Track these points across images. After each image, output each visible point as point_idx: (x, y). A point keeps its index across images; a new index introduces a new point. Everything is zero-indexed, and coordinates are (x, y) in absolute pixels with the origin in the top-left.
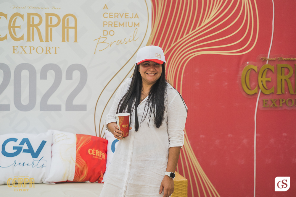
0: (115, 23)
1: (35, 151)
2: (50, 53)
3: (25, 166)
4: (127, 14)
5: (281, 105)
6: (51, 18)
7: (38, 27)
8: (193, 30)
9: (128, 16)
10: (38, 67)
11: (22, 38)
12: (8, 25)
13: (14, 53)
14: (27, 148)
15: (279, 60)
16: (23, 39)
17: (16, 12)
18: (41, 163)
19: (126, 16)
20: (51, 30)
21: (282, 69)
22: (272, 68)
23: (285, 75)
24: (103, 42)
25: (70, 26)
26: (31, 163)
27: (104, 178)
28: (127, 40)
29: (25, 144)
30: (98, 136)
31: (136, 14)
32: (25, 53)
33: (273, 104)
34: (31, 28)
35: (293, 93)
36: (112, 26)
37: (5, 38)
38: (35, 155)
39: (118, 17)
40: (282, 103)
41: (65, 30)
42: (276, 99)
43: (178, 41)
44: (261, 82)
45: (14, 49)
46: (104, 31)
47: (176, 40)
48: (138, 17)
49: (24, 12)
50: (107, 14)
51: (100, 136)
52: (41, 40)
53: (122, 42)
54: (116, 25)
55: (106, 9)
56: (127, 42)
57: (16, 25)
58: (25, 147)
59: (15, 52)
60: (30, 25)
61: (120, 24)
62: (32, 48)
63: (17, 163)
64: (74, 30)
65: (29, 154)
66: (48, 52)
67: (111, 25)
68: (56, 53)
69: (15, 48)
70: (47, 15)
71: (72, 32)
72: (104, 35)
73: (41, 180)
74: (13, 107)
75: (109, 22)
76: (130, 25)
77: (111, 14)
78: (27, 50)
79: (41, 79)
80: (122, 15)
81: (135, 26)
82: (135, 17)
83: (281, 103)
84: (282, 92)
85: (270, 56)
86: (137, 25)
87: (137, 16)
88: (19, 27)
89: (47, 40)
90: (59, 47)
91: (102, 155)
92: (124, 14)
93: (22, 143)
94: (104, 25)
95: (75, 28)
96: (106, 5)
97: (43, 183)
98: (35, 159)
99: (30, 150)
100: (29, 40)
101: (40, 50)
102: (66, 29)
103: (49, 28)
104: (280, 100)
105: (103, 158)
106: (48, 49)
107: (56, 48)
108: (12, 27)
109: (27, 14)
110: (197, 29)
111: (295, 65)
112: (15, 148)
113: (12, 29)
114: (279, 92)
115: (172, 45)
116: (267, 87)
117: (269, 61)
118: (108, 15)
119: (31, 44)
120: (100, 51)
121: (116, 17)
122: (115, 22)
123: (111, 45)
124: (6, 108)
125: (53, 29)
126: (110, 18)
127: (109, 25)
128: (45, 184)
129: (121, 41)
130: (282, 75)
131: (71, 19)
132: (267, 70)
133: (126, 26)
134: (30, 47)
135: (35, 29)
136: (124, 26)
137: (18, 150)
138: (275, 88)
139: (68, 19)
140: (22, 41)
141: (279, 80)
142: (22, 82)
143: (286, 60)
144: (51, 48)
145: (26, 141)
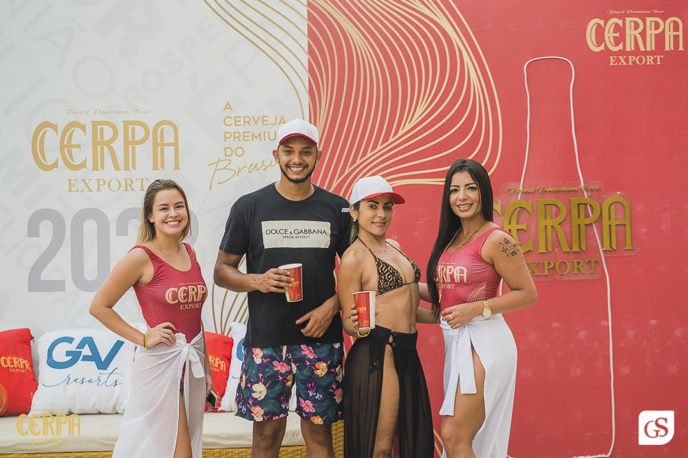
0: (246, 134)
2: (133, 190)
3: (86, 384)
4: (265, 119)
5: (546, 273)
6: (133, 129)
7: (111, 145)
8: (382, 144)
9: (267, 121)
10: (112, 214)
11: (83, 165)
12: (58, 144)
13: (70, 190)
14: (90, 354)
15: (540, 191)
16: (85, 167)
17: (72, 120)
18: (113, 378)
19: (263, 121)
20: (133, 149)
21: (545, 208)
22: (528, 206)
23: (552, 219)
24: (224, 169)
25: (166, 141)
27: (221, 404)
28: (266, 164)
29: (87, 346)
30: (219, 332)
31: (282, 118)
32: (90, 190)
34: (99, 147)
35: (569, 251)
36: (240, 140)
37: (55, 165)
38: (103, 365)
39: (250, 123)
40: (548, 269)
41: (157, 149)
42: (537, 262)
43: (358, 162)
45: (70, 185)
46: (226, 148)
47: (354, 162)
49: (87, 120)
50: (231, 118)
51: (223, 333)
52: (117, 168)
53: (258, 167)
54: (246, 138)
55: (229, 110)
56: (267, 167)
57: (73, 142)
58: (86, 351)
59: (72, 189)
60: (97, 142)
61: (253, 135)
62: (101, 182)
63: (72, 379)
64: (172, 148)
65: (93, 364)
66: (128, 187)
67: (238, 138)
68: (142, 190)
69: (72, 182)
70: (126, 124)
71: (169, 152)
72: (226, 156)
73: (114, 408)
74: (70, 284)
75: (234, 133)
76: (272, 137)
77: (237, 119)
78: (93, 185)
79: (117, 236)
80: (256, 119)
83: (546, 268)
84: (547, 249)
85: (523, 185)
88: (78, 146)
89: (127, 168)
90: (147, 179)
91: (219, 365)
92: (261, 119)
93: (81, 346)
94: (226, 138)
95: (176, 144)
96: (228, 104)
97: (117, 413)
98: (102, 371)
99: (95, 357)
100: (95, 168)
101: (114, 185)
102: (159, 148)
103: (130, 147)
104: (543, 264)
105: (222, 368)
106: (129, 182)
107: (142, 180)
108: (66, 146)
109: (91, 123)
110: (391, 140)
111: (570, 200)
112: (68, 353)
113: (66, 149)
114: (542, 249)
115: (347, 171)
117: (523, 193)
118: (232, 121)
119: (99, 174)
120: (219, 183)
121: (246, 124)
122: (244, 133)
123: (238, 173)
124: (59, 286)
125: (136, 146)
126: (236, 125)
127: (235, 137)
128: (120, 414)
129: (256, 166)
130: (546, 219)
131: (168, 130)
132: (518, 210)
133: (264, 140)
134: (98, 180)
135: (106, 149)
136: (260, 140)
137: (74, 357)
138: (534, 242)
139: (162, 129)
140: (84, 169)
141: (541, 227)
142: (85, 241)
143: (553, 192)
144: (134, 181)
145: (88, 341)
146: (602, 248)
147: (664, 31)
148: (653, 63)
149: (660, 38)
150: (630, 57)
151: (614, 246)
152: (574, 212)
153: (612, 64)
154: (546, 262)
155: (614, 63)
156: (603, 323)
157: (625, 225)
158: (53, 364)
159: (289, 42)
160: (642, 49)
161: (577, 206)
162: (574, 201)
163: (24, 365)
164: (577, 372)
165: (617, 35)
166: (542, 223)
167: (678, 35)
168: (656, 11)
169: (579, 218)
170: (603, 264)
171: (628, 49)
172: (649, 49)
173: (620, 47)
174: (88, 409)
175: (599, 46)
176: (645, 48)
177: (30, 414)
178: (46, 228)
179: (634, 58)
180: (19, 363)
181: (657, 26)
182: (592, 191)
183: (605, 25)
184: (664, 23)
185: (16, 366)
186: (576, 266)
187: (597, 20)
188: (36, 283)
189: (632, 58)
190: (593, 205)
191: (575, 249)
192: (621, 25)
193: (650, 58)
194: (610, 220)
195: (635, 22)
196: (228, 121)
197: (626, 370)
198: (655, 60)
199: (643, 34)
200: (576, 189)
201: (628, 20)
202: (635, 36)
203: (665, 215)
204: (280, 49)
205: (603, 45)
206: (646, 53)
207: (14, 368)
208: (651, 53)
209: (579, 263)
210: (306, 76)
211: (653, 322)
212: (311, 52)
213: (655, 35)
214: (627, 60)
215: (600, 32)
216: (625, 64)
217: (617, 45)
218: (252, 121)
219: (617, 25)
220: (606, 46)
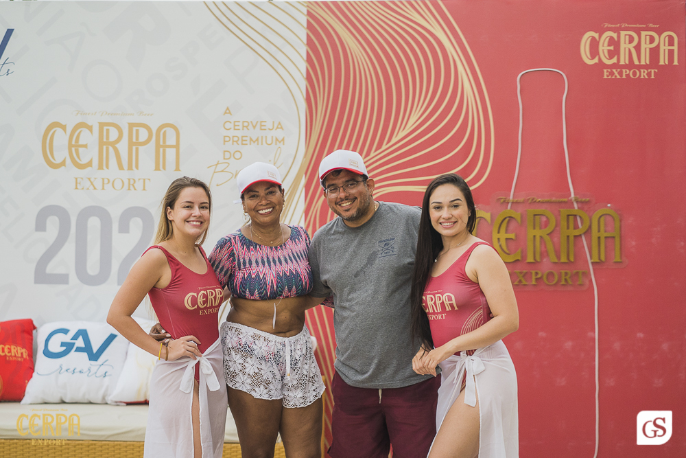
0: (244, 138)
1: (95, 350)
2: (135, 189)
3: (77, 374)
4: (263, 124)
5: (534, 283)
6: (137, 131)
7: (116, 146)
8: (376, 151)
9: (265, 126)
10: (115, 212)
11: (89, 164)
12: (66, 142)
13: (76, 188)
14: (83, 345)
15: (530, 201)
16: (91, 166)
17: (81, 121)
18: (103, 369)
19: (261, 126)
20: (137, 149)
21: (534, 220)
22: (517, 215)
23: (541, 228)
24: (222, 171)
25: (168, 143)
26: (85, 369)
29: (81, 338)
31: (280, 124)
32: (95, 189)
33: (518, 280)
34: (105, 147)
35: (556, 261)
36: (238, 144)
37: (63, 163)
38: (94, 357)
39: (249, 127)
40: (536, 279)
41: (159, 151)
42: (525, 271)
44: (497, 240)
45: (76, 183)
46: (225, 151)
48: (282, 128)
49: (94, 121)
50: (230, 122)
52: (121, 168)
54: (244, 142)
55: (229, 115)
57: (81, 142)
58: (80, 343)
59: (79, 187)
60: (103, 143)
62: (106, 181)
63: (64, 368)
64: (174, 150)
65: (85, 355)
66: (131, 187)
67: (236, 142)
68: (144, 189)
69: (79, 180)
70: (131, 126)
71: (171, 153)
72: (225, 159)
73: (104, 398)
74: (73, 278)
75: (234, 137)
76: (269, 142)
77: (236, 124)
78: (98, 184)
79: (119, 232)
80: (254, 125)
81: (278, 142)
82: (277, 128)
83: (534, 277)
84: (535, 259)
85: (514, 195)
86: (280, 142)
87: (280, 127)
88: (85, 146)
89: (130, 168)
90: (149, 180)
92: (259, 124)
93: (75, 337)
94: (225, 141)
95: (177, 146)
96: (228, 109)
97: (107, 404)
98: (93, 362)
100: (100, 167)
101: (118, 184)
102: (161, 150)
103: (134, 148)
104: (531, 273)
106: (132, 182)
107: (144, 180)
108: (74, 146)
109: (98, 124)
110: (384, 147)
111: (559, 211)
112: (63, 344)
113: (73, 149)
114: (530, 259)
116: (508, 249)
117: (513, 203)
118: (231, 126)
119: (104, 173)
120: (217, 185)
121: (245, 128)
122: (243, 137)
123: (236, 175)
124: (62, 279)
125: (141, 148)
126: (235, 129)
127: (233, 141)
128: (110, 404)
130: (534, 228)
131: (170, 133)
132: (508, 219)
133: (262, 144)
134: (103, 179)
135: (111, 149)
136: (258, 144)
138: (522, 252)
139: (165, 132)
140: (89, 168)
141: (530, 237)
142: (89, 237)
143: (543, 202)
144: (137, 180)
145: (83, 333)
146: (591, 259)
147: (658, 46)
148: (646, 77)
149: (655, 53)
150: (624, 70)
151: (603, 258)
152: (564, 223)
153: (605, 77)
154: (533, 272)
155: (608, 76)
156: (590, 334)
157: (614, 237)
158: (48, 353)
159: (288, 49)
160: (636, 62)
161: (566, 217)
162: (564, 211)
163: (22, 354)
164: (562, 382)
165: (612, 48)
166: (531, 232)
167: (673, 50)
168: (651, 25)
169: (568, 228)
170: (590, 275)
171: (622, 62)
172: (643, 63)
173: (614, 60)
174: (79, 398)
175: (593, 58)
176: (640, 62)
177: (23, 402)
178: (53, 224)
179: (628, 71)
180: (17, 352)
181: (652, 40)
182: (582, 202)
183: (600, 38)
184: (660, 37)
185: (13, 354)
186: (563, 277)
187: (591, 33)
188: (42, 277)
189: (626, 72)
190: (583, 217)
191: (564, 259)
192: (616, 38)
193: (644, 72)
194: (599, 231)
195: (630, 36)
196: (228, 126)
197: (611, 382)
198: (649, 74)
199: (638, 48)
200: (566, 200)
201: (623, 33)
202: (630, 51)
203: (655, 229)
204: (280, 56)
205: (597, 58)
206: (640, 67)
207: (11, 356)
208: (646, 67)
209: (566, 274)
210: (303, 83)
211: (640, 335)
212: (309, 60)
213: (650, 49)
214: (620, 73)
215: (594, 45)
216: (618, 77)
217: (611, 57)
218: (251, 125)
219: (611, 38)
220: (600, 59)
